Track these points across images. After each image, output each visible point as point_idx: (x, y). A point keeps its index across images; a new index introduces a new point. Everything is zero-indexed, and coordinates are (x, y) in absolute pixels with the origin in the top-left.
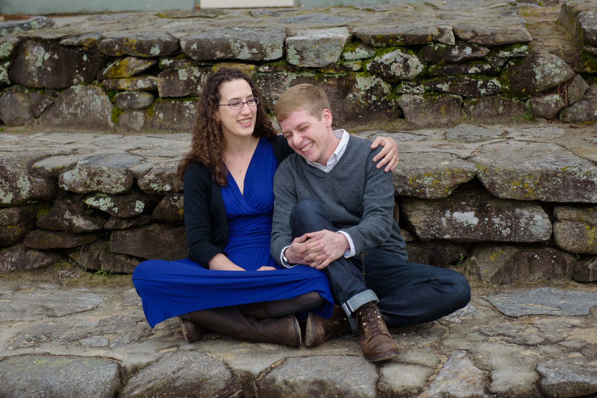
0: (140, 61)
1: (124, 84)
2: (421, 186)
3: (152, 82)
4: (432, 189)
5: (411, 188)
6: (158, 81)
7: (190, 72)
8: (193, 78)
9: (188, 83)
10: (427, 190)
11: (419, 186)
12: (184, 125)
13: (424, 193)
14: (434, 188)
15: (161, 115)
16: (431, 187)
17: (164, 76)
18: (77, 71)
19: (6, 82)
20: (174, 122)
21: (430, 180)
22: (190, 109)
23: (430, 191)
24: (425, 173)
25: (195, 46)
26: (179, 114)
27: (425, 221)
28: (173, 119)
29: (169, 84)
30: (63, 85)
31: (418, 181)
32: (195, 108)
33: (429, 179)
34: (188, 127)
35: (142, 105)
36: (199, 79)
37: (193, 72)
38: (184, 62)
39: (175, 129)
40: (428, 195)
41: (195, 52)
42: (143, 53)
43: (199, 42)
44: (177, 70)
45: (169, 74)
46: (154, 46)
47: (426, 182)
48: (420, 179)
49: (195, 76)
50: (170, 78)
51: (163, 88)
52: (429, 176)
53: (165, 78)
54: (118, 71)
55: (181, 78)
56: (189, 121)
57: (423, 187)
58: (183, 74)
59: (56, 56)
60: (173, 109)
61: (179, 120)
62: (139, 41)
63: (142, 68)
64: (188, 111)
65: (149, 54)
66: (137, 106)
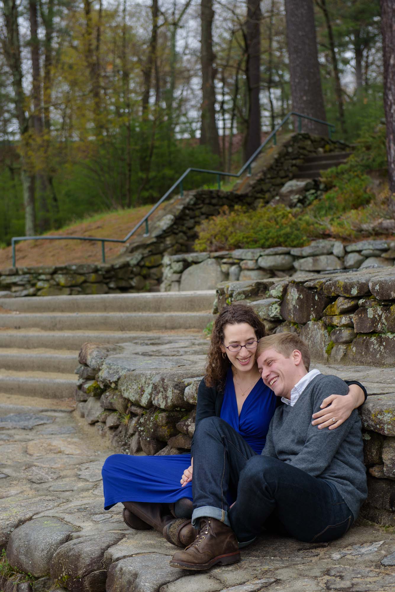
0: (346, 300)
1: (336, 321)
2: (380, 422)
3: (351, 319)
4: (390, 427)
5: (373, 423)
6: (354, 317)
7: (375, 311)
8: (377, 316)
9: (374, 321)
10: (386, 427)
11: (379, 422)
12: (368, 358)
13: (383, 429)
14: (392, 425)
15: (354, 349)
16: (389, 424)
17: (358, 314)
18: (312, 309)
19: (278, 318)
20: (362, 356)
21: (389, 417)
22: (374, 345)
23: (388, 428)
24: (386, 410)
25: (377, 287)
26: (366, 348)
27: (392, 459)
28: (362, 353)
29: (361, 321)
30: (305, 321)
31: (379, 416)
32: (377, 343)
33: (389, 415)
34: (371, 360)
35: (344, 339)
36: (380, 317)
37: (377, 311)
38: (372, 301)
39: (362, 362)
40: (386, 432)
41: (378, 293)
42: (347, 293)
43: (381, 283)
44: (367, 309)
45: (360, 312)
46: (354, 287)
47: (385, 419)
48: (381, 415)
49: (378, 315)
50: (362, 316)
51: (357, 324)
52: (389, 413)
53: (358, 315)
54: (333, 309)
55: (369, 316)
56: (372, 355)
57: (382, 423)
58: (370, 313)
59: (301, 296)
60: (363, 343)
61: (366, 354)
62: (345, 283)
63: (346, 306)
64: (372, 346)
65: (350, 294)
66: (341, 340)
